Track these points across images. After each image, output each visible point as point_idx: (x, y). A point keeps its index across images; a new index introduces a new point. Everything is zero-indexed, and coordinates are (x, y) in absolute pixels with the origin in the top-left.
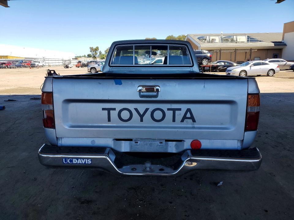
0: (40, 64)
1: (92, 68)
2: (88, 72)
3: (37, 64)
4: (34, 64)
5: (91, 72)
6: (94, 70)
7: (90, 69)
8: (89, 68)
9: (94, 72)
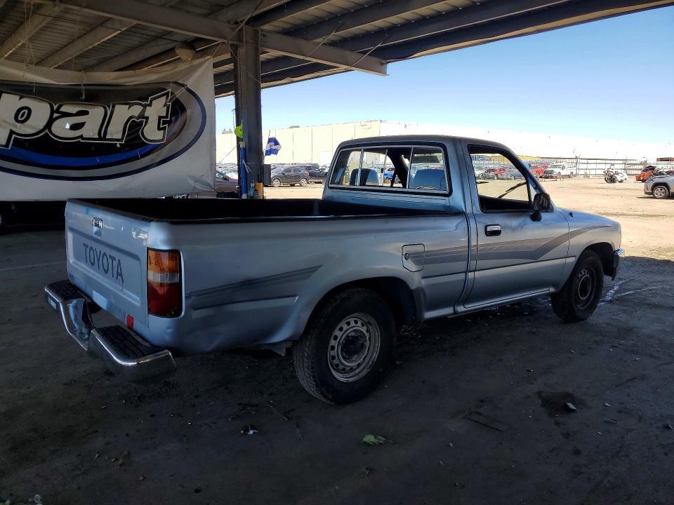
0: (564, 172)
1: (656, 185)
2: (646, 193)
3: (556, 170)
4: (552, 172)
5: (652, 193)
6: (663, 190)
7: (650, 187)
8: (650, 184)
9: (663, 195)
